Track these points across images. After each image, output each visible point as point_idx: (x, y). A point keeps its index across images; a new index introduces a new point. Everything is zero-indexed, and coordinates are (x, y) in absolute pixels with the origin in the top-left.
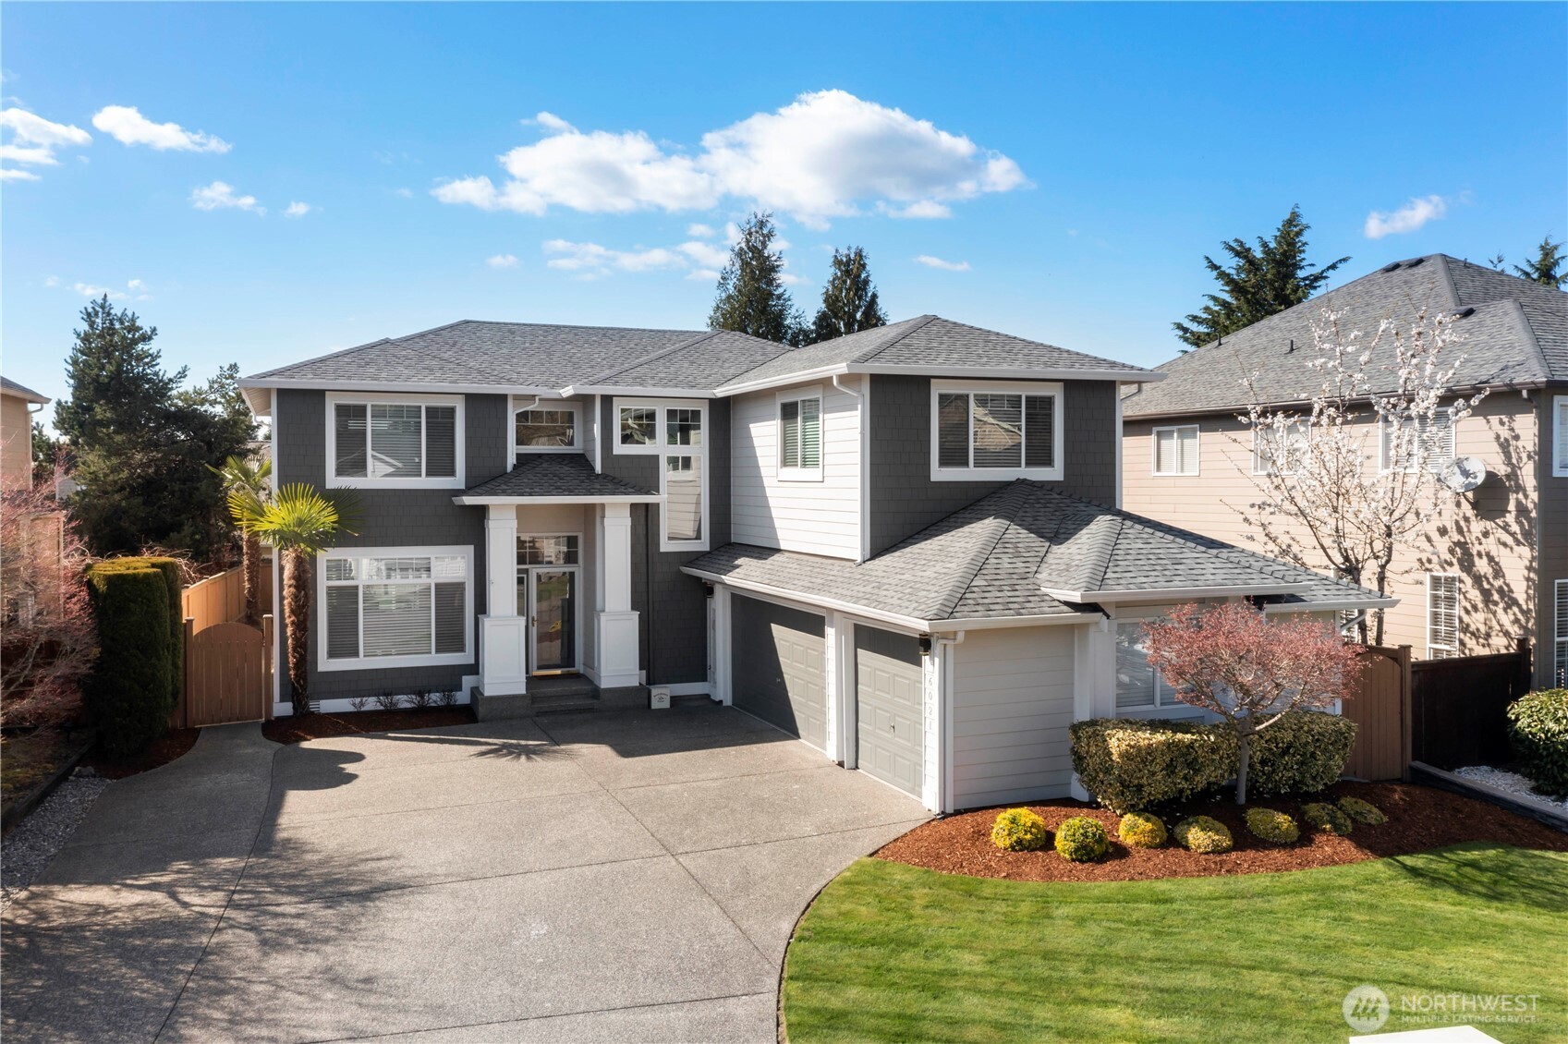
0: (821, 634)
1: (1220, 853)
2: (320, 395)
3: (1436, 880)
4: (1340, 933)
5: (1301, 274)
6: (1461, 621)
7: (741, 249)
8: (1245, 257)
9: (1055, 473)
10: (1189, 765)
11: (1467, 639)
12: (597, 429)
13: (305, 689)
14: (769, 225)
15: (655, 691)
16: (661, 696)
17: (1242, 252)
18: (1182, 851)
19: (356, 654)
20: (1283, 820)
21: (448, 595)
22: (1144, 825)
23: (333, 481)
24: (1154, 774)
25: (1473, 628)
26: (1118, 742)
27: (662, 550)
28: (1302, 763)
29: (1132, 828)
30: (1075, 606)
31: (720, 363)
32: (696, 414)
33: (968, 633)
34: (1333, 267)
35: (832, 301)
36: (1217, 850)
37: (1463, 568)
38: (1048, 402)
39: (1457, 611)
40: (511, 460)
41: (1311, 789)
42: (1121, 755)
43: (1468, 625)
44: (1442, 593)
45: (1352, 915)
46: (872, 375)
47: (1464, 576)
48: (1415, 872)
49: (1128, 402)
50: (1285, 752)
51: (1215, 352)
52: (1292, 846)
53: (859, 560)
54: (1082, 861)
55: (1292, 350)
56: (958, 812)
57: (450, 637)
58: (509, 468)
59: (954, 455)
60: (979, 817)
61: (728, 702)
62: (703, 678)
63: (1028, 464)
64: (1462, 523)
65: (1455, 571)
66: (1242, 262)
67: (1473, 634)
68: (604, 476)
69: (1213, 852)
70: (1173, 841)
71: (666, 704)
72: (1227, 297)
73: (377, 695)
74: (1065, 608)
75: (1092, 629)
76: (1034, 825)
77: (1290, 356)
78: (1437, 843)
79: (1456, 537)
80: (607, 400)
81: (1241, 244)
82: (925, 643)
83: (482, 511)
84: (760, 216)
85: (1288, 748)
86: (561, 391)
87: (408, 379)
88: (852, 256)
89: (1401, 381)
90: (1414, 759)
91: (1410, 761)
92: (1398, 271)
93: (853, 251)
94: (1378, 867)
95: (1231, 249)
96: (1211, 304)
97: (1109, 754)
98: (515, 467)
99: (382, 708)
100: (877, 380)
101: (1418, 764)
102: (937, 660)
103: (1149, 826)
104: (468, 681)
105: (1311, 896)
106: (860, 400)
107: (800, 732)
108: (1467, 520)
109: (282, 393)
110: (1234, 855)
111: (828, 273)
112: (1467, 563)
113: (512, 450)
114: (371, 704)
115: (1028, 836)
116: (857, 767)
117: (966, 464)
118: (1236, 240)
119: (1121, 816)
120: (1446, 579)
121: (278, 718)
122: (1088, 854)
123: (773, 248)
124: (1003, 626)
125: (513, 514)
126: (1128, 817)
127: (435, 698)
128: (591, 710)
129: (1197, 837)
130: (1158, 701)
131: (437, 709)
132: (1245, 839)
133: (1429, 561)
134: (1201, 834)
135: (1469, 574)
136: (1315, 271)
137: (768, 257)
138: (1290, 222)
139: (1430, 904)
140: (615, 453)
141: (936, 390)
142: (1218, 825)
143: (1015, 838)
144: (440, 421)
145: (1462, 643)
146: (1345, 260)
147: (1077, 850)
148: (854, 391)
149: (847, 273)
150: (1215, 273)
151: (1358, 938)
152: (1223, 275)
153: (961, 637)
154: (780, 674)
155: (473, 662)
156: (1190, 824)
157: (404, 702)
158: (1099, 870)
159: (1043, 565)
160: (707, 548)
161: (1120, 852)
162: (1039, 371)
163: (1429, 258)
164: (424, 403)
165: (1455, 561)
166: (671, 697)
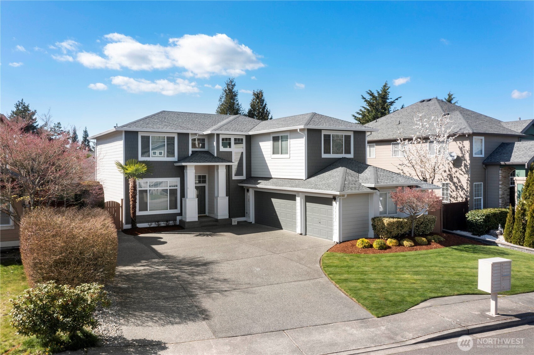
0: (295, 200)
1: (412, 247)
2: (136, 133)
3: (461, 250)
4: (446, 260)
5: (388, 101)
6: (450, 194)
7: (226, 90)
8: (373, 96)
9: (351, 156)
10: (401, 227)
11: (451, 199)
12: (215, 143)
13: (135, 219)
14: (234, 82)
15: (233, 220)
16: (235, 221)
17: (372, 94)
18: (403, 247)
19: (147, 210)
20: (424, 239)
21: (173, 192)
22: (394, 241)
23: (141, 158)
24: (394, 229)
25: (453, 196)
26: (386, 221)
27: (233, 179)
28: (425, 227)
29: (391, 242)
30: (371, 188)
31: (245, 125)
32: (242, 139)
33: (348, 195)
34: (397, 99)
35: (253, 106)
36: (411, 246)
37: (450, 181)
38: (350, 136)
39: (449, 192)
40: (190, 153)
41: (427, 233)
42: (387, 224)
43: (452, 195)
44: (445, 187)
45: (447, 257)
46: (307, 129)
47: (451, 183)
48: (455, 249)
49: (368, 137)
50: (422, 224)
51: (376, 124)
52: (427, 245)
53: (304, 179)
54: (381, 250)
55: (399, 123)
56: (343, 242)
57: (173, 205)
58: (190, 155)
59: (327, 151)
60: (352, 242)
61: (253, 222)
62: (244, 216)
63: (345, 153)
64: (450, 169)
65: (448, 182)
66: (371, 97)
67: (453, 198)
68: (217, 157)
69: (410, 246)
70: (400, 245)
71: (236, 223)
72: (368, 108)
73: (155, 222)
74: (369, 189)
75: (374, 194)
76: (368, 242)
77: (399, 125)
78: (458, 244)
79: (448, 173)
80: (218, 135)
81: (371, 92)
82: (334, 198)
83: (183, 168)
84: (231, 79)
85: (422, 223)
86: (203, 132)
87: (162, 128)
88: (259, 92)
89: (438, 132)
90: (443, 229)
91: (442, 229)
92: (424, 102)
93: (259, 91)
94: (447, 248)
95: (368, 93)
96: (363, 109)
97: (384, 224)
98: (192, 155)
99: (156, 226)
100: (309, 130)
101: (444, 230)
102: (338, 203)
103: (395, 241)
104: (178, 218)
105: (437, 254)
106: (304, 136)
107: (283, 228)
108: (451, 168)
109: (126, 132)
110: (415, 247)
111: (251, 97)
112: (451, 179)
113: (191, 150)
114: (154, 225)
115: (367, 245)
116: (306, 235)
117: (330, 153)
118: (369, 90)
119: (387, 240)
120: (446, 184)
121: (124, 229)
122: (382, 248)
123: (235, 89)
124: (355, 193)
125: (194, 168)
126: (389, 240)
127: (171, 223)
128: (216, 225)
129: (406, 243)
130: (387, 213)
131: (172, 226)
132: (416, 244)
133: (441, 179)
134: (407, 243)
135: (452, 182)
136: (392, 100)
137: (234, 92)
138: (385, 86)
139: (462, 254)
140: (220, 150)
141: (323, 133)
142: (411, 241)
143: (363, 245)
144: (171, 140)
145: (450, 200)
146: (400, 97)
147: (380, 247)
148: (303, 133)
149: (258, 97)
150: (364, 100)
151: (451, 261)
152: (366, 101)
153: (346, 196)
154: (275, 212)
155: (179, 212)
156: (404, 241)
157: (162, 224)
158: (385, 251)
159: (359, 179)
160: (245, 178)
161: (389, 247)
162: (349, 128)
163: (433, 99)
164: (166, 135)
165: (448, 179)
166: (238, 222)
